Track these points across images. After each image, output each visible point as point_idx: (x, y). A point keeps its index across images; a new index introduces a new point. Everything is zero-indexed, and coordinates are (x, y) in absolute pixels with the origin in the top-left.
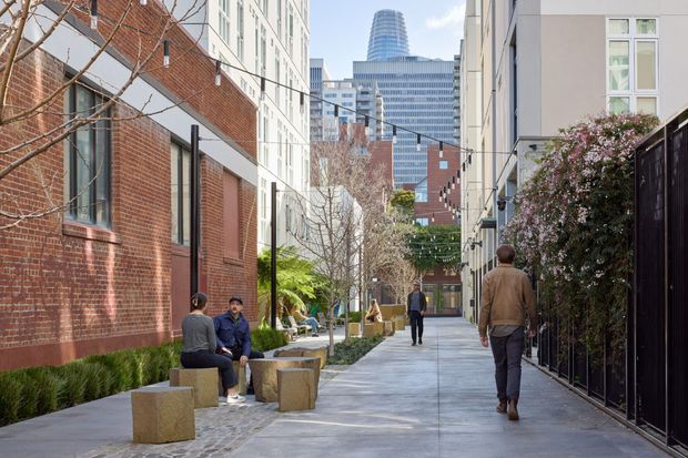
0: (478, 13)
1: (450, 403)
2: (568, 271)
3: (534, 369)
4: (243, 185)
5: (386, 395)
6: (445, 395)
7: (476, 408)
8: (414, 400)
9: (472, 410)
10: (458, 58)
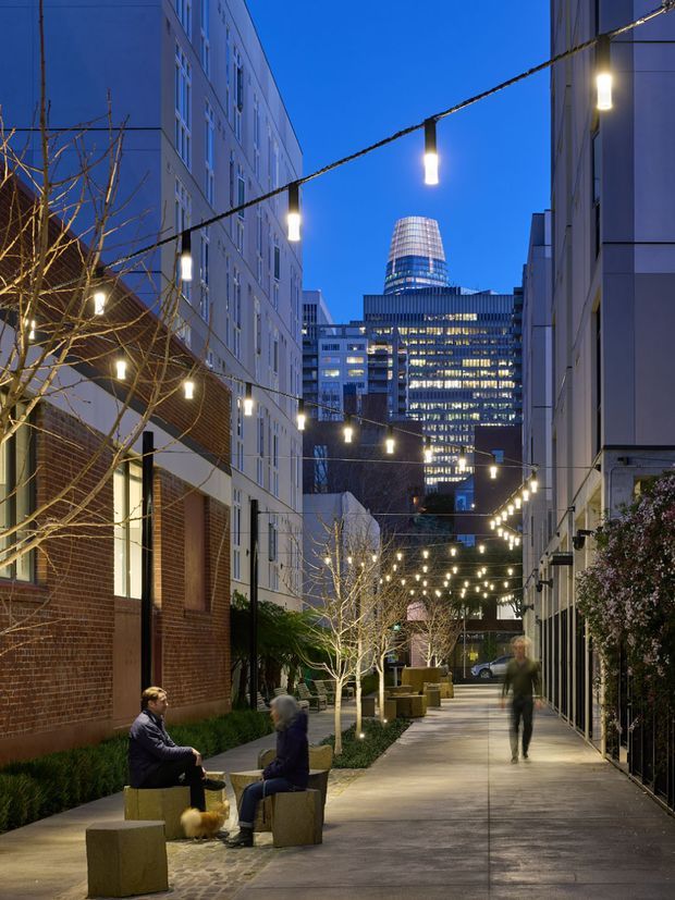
0: (548, 240)
1: (505, 835)
2: (661, 662)
3: (622, 778)
4: (211, 505)
5: (418, 821)
6: (497, 824)
7: (539, 843)
8: (457, 830)
9: (535, 848)
10: (519, 292)
